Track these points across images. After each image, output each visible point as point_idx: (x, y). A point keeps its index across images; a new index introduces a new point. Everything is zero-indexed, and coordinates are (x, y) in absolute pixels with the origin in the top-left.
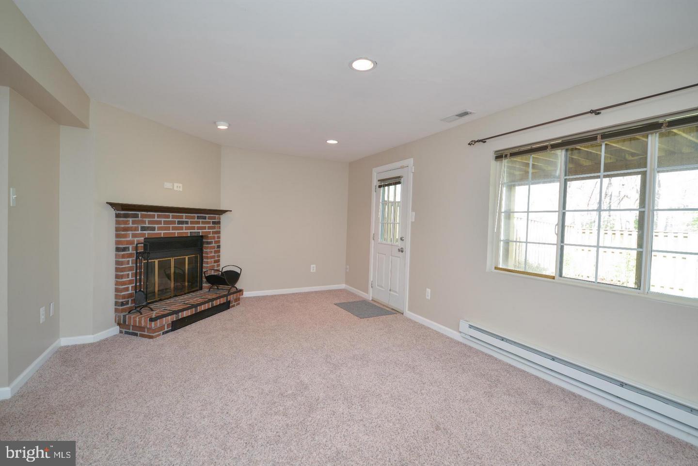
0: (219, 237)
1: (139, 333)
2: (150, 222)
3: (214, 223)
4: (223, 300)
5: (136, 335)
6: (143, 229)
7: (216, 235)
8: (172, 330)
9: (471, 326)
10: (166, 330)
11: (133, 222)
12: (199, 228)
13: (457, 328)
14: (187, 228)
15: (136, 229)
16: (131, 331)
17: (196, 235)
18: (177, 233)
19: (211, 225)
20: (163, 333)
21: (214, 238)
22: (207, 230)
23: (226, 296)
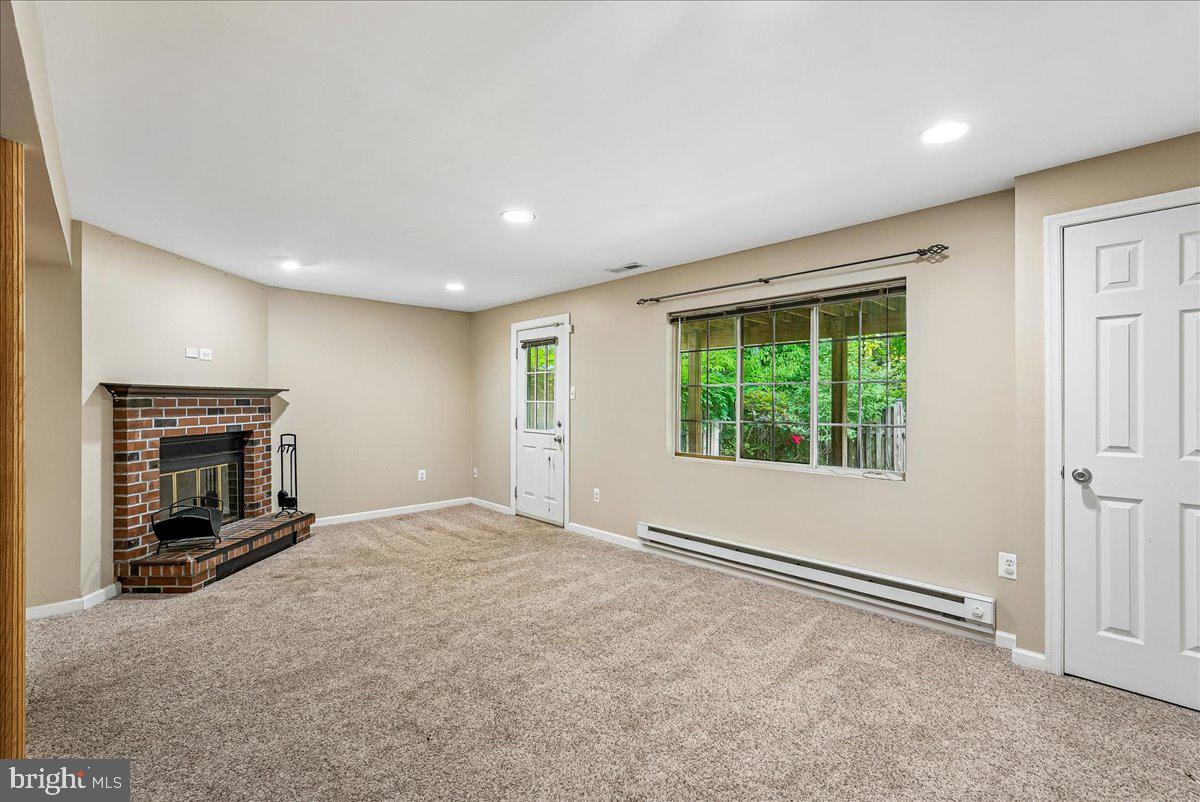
0: (269, 433)
1: (162, 587)
2: (168, 413)
3: (261, 410)
4: (287, 531)
5: (157, 591)
6: (159, 423)
7: (265, 430)
8: (218, 578)
9: (651, 529)
10: (209, 578)
11: (145, 414)
12: (239, 419)
13: (633, 534)
14: (222, 420)
15: (149, 424)
16: (146, 586)
17: (236, 430)
18: (207, 428)
19: (257, 414)
20: (206, 584)
21: (262, 434)
22: (251, 422)
23: (292, 524)
